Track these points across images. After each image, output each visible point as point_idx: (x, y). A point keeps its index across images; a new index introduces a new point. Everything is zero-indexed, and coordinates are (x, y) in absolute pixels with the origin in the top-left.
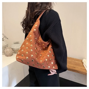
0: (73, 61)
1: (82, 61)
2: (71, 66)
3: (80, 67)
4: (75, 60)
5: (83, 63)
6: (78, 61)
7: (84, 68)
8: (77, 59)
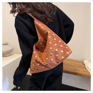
0: (74, 63)
1: (83, 63)
2: (72, 69)
3: (82, 70)
4: (75, 62)
5: (84, 65)
6: (79, 62)
7: (86, 71)
8: (77, 61)
